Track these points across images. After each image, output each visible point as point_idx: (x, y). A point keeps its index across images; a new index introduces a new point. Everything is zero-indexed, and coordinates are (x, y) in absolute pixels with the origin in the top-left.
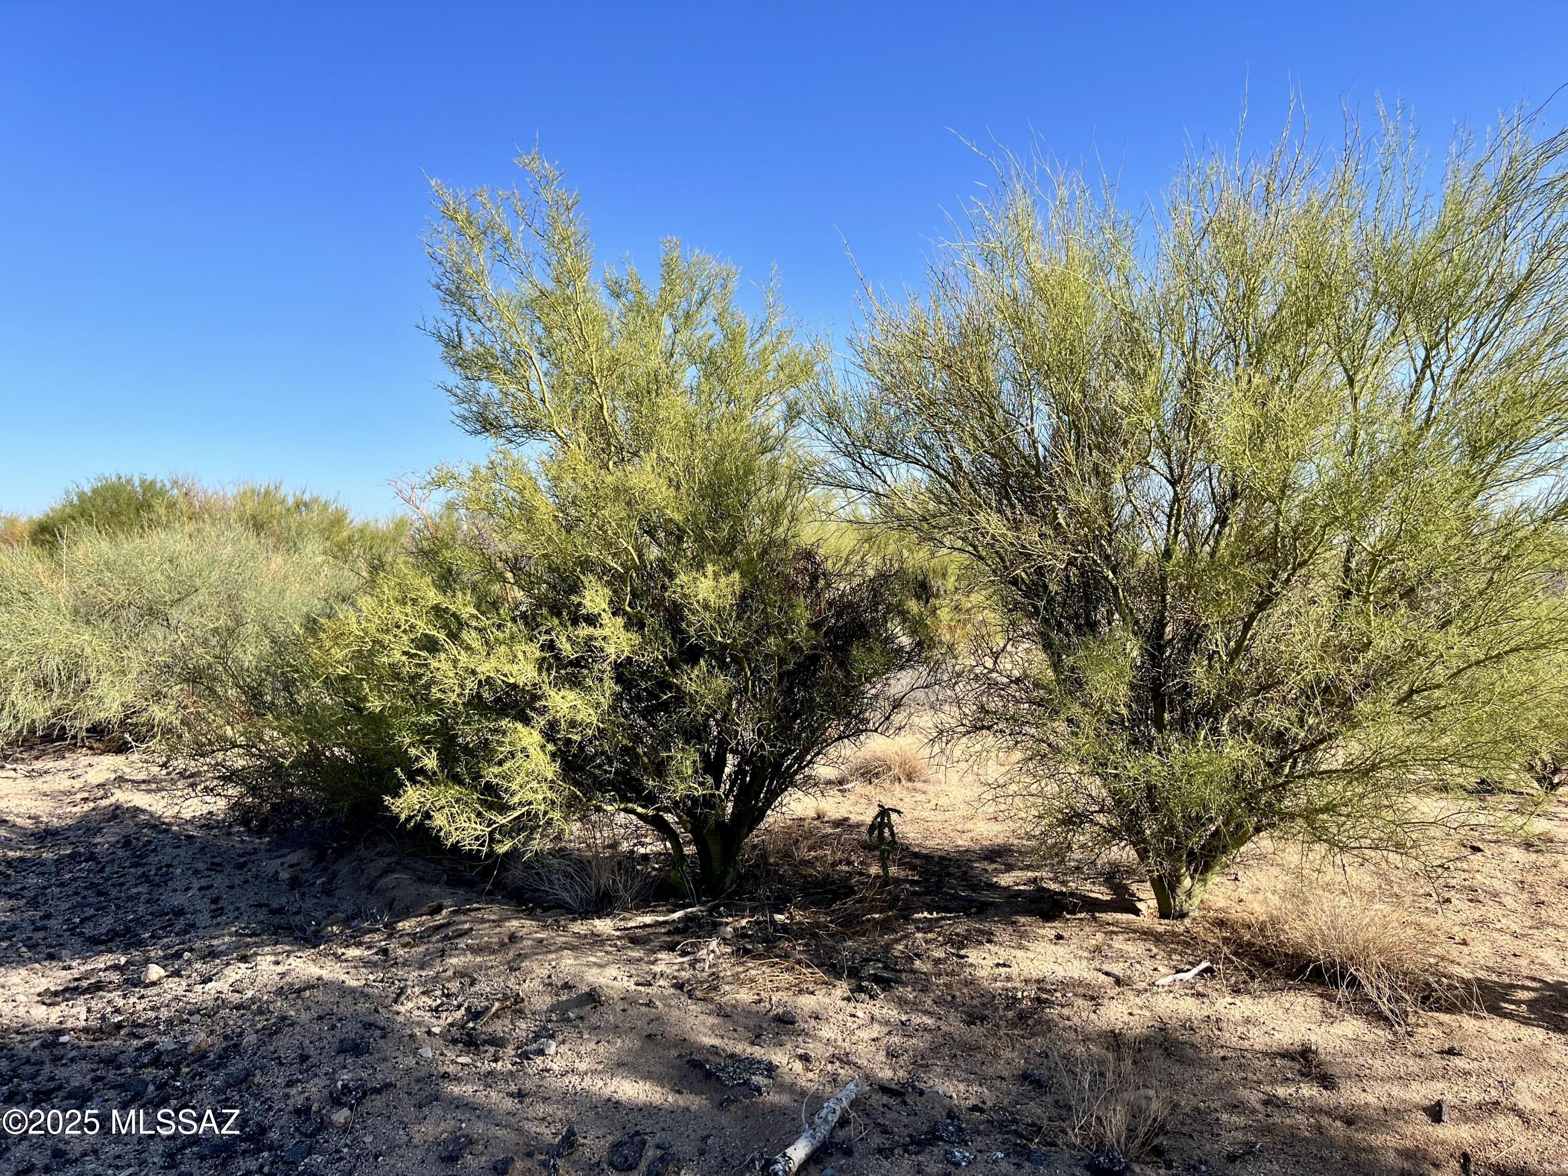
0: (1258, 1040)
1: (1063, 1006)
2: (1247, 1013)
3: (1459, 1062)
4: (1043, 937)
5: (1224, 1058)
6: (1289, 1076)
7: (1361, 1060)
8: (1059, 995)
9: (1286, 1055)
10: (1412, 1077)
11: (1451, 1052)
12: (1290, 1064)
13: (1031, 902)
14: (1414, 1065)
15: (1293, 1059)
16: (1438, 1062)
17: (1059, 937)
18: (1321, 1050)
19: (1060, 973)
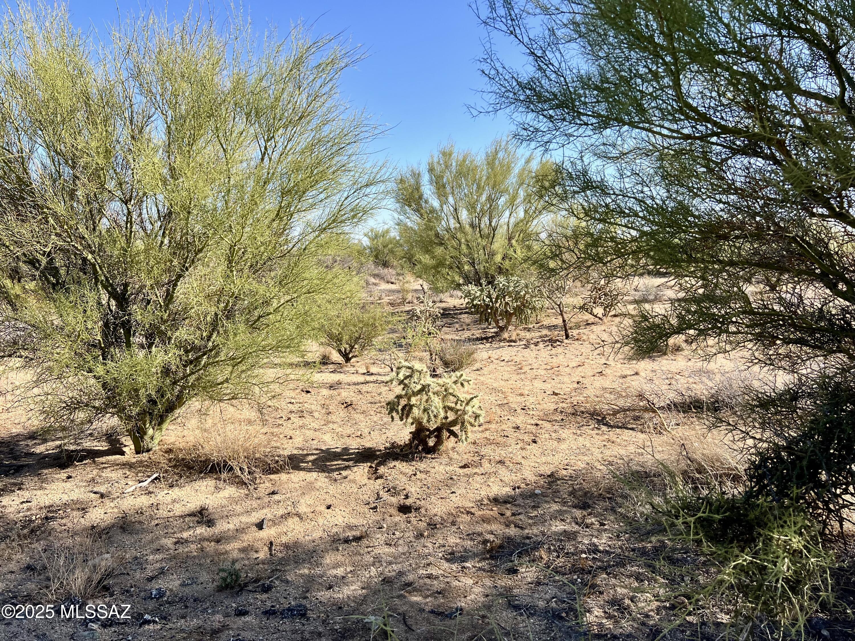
0: (179, 510)
1: (62, 518)
2: (175, 497)
3: (276, 497)
4: (58, 479)
5: (157, 525)
6: (191, 525)
7: (230, 508)
8: (61, 512)
9: (192, 514)
10: (253, 510)
11: (273, 493)
12: (194, 518)
13: (55, 459)
14: (255, 504)
15: (195, 516)
16: (266, 499)
17: (69, 477)
18: (210, 507)
19: (65, 498)
